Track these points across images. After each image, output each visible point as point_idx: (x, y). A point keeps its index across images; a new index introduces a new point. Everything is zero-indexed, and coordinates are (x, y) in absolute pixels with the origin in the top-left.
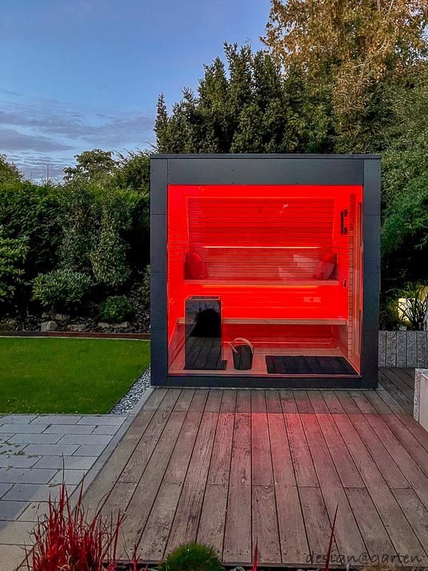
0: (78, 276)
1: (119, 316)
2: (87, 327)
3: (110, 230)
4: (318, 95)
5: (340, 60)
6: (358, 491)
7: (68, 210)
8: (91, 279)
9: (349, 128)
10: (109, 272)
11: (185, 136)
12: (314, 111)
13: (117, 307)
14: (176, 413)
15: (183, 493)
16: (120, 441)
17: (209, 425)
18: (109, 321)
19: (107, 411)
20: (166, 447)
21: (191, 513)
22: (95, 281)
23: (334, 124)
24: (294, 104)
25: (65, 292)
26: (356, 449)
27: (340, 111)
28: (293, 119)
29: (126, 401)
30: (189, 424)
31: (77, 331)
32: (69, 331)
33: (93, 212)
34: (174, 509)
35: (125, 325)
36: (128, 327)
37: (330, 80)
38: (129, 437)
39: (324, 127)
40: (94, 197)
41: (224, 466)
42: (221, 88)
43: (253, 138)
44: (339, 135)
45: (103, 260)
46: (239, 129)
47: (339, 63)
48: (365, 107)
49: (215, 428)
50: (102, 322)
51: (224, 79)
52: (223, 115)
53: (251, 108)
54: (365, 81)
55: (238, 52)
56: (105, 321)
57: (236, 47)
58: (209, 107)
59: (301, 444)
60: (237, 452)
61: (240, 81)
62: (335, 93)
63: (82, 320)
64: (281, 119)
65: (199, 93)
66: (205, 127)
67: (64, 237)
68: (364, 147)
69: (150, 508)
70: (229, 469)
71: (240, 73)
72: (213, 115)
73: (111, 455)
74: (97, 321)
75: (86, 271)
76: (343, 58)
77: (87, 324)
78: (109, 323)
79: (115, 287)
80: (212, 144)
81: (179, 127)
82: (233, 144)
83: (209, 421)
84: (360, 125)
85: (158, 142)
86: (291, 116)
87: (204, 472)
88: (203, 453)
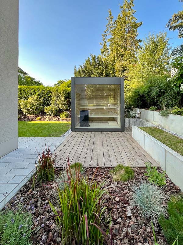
6: (117, 152)
14: (76, 137)
15: (76, 153)
20: (73, 143)
21: (77, 157)
22: (59, 108)
26: (118, 143)
30: (79, 139)
34: (74, 156)
38: (64, 142)
49: (85, 139)
59: (105, 143)
60: (90, 144)
70: (88, 148)
87: (82, 149)
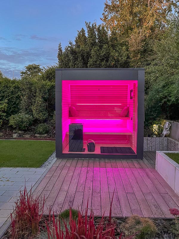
0: (27, 116)
1: (43, 131)
2: (31, 136)
3: (40, 98)
4: (123, 42)
5: (132, 28)
7: (23, 90)
8: (32, 117)
9: (135, 56)
10: (39, 114)
11: (70, 60)
12: (121, 49)
13: (43, 128)
15: (67, 194)
16: (44, 177)
18: (40, 134)
19: (39, 167)
23: (129, 55)
24: (113, 46)
25: (22, 122)
27: (131, 49)
28: (113, 53)
29: (46, 163)
31: (27, 137)
32: (24, 137)
33: (33, 90)
34: (64, 199)
35: (46, 135)
37: (128, 37)
39: (126, 55)
40: (33, 84)
42: (84, 40)
43: (96, 61)
44: (132, 59)
45: (37, 109)
46: (91, 57)
48: (142, 47)
50: (37, 134)
51: (85, 37)
52: (85, 51)
53: (96, 48)
54: (142, 37)
55: (91, 25)
57: (90, 23)
58: (79, 48)
59: (112, 179)
60: (88, 181)
61: (92, 37)
62: (130, 42)
63: (29, 133)
64: (108, 53)
65: (75, 42)
66: (78, 56)
67: (21, 100)
68: (141, 64)
71: (91, 34)
72: (81, 51)
73: (41, 182)
75: (30, 114)
79: (42, 120)
80: (80, 63)
81: (67, 56)
82: (88, 63)
83: (78, 170)
84: (140, 55)
85: (59, 62)
87: (75, 187)
88: (75, 181)
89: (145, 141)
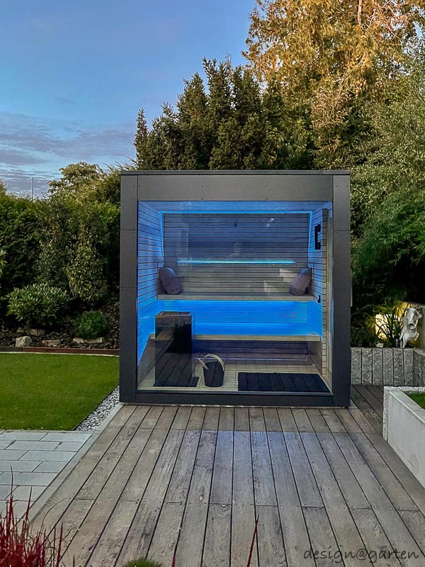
0: (54, 291)
1: (94, 331)
2: (62, 343)
3: (87, 245)
4: (298, 109)
5: (320, 75)
6: (316, 510)
7: (45, 225)
8: (67, 294)
9: (328, 142)
10: (85, 287)
11: (165, 150)
12: (293, 125)
13: (93, 322)
14: (142, 430)
15: (140, 510)
16: (83, 458)
17: (173, 442)
18: (84, 336)
19: (74, 428)
20: (128, 464)
21: (145, 530)
22: (71, 296)
23: (313, 138)
24: (273, 118)
25: (40, 307)
26: (320, 469)
27: (318, 125)
28: (272, 134)
29: (94, 418)
30: (154, 442)
31: (52, 346)
32: (43, 346)
33: (70, 227)
34: (129, 526)
35: (100, 340)
36: (103, 342)
37: (310, 95)
38: (92, 453)
39: (304, 140)
40: (72, 211)
41: (183, 485)
42: (199, 104)
43: (231, 153)
44: (319, 149)
45: (79, 274)
46: (218, 143)
47: (318, 77)
48: (344, 121)
49: (179, 446)
50: (77, 337)
51: (203, 95)
52: (201, 129)
53: (229, 123)
54: (344, 96)
55: (217, 68)
56: (80, 337)
57: (215, 62)
58: (188, 122)
59: (265, 463)
60: (198, 470)
61: (219, 96)
62: (313, 107)
63: (57, 336)
64: (260, 133)
65: (178, 108)
66: (184, 142)
67: (41, 251)
68: (343, 161)
69: (103, 525)
70: (188, 487)
71: (218, 88)
72: (192, 129)
73: (71, 472)
74: (73, 337)
75: (63, 286)
76: (323, 72)
77: (62, 339)
78: (84, 339)
79: (91, 301)
80: (190, 158)
81: (159, 141)
82: (211, 158)
83: (175, 439)
84: (339, 139)
85: (138, 156)
86: (270, 131)
87: (163, 490)
88: (164, 471)
89: (355, 358)
